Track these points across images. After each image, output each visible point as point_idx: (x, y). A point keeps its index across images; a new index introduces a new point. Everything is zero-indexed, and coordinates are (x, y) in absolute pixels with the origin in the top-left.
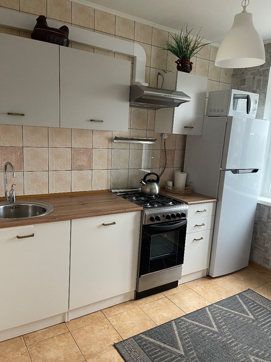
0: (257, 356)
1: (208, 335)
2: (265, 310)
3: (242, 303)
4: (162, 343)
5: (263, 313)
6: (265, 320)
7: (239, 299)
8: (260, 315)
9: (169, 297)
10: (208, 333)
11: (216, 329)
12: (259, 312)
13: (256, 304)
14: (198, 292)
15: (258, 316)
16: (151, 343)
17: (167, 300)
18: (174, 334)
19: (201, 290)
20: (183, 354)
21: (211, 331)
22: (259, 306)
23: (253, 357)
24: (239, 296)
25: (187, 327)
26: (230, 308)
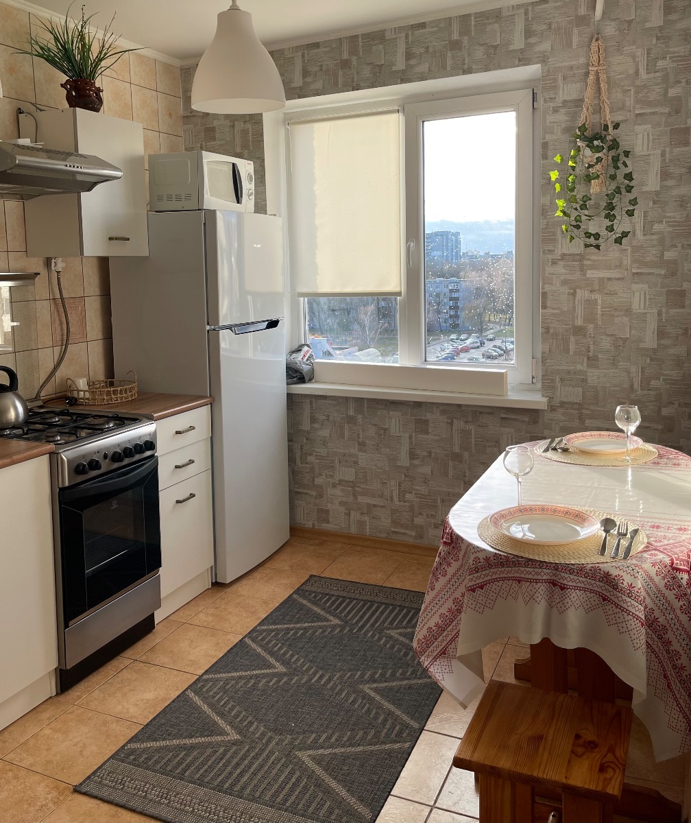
0: (375, 681)
1: (271, 684)
2: (355, 601)
3: (309, 605)
4: (185, 738)
5: (352, 609)
6: (362, 617)
7: (301, 600)
8: (349, 612)
9: (144, 658)
10: (269, 682)
11: (281, 668)
12: (345, 608)
13: (334, 598)
14: (205, 624)
15: (346, 616)
16: (159, 750)
17: (142, 664)
18: (202, 712)
19: (210, 618)
20: (239, 737)
21: (274, 675)
22: (341, 599)
23: (368, 685)
24: (298, 594)
25: (223, 688)
26: (290, 622)
